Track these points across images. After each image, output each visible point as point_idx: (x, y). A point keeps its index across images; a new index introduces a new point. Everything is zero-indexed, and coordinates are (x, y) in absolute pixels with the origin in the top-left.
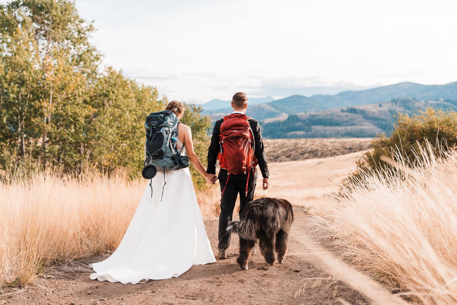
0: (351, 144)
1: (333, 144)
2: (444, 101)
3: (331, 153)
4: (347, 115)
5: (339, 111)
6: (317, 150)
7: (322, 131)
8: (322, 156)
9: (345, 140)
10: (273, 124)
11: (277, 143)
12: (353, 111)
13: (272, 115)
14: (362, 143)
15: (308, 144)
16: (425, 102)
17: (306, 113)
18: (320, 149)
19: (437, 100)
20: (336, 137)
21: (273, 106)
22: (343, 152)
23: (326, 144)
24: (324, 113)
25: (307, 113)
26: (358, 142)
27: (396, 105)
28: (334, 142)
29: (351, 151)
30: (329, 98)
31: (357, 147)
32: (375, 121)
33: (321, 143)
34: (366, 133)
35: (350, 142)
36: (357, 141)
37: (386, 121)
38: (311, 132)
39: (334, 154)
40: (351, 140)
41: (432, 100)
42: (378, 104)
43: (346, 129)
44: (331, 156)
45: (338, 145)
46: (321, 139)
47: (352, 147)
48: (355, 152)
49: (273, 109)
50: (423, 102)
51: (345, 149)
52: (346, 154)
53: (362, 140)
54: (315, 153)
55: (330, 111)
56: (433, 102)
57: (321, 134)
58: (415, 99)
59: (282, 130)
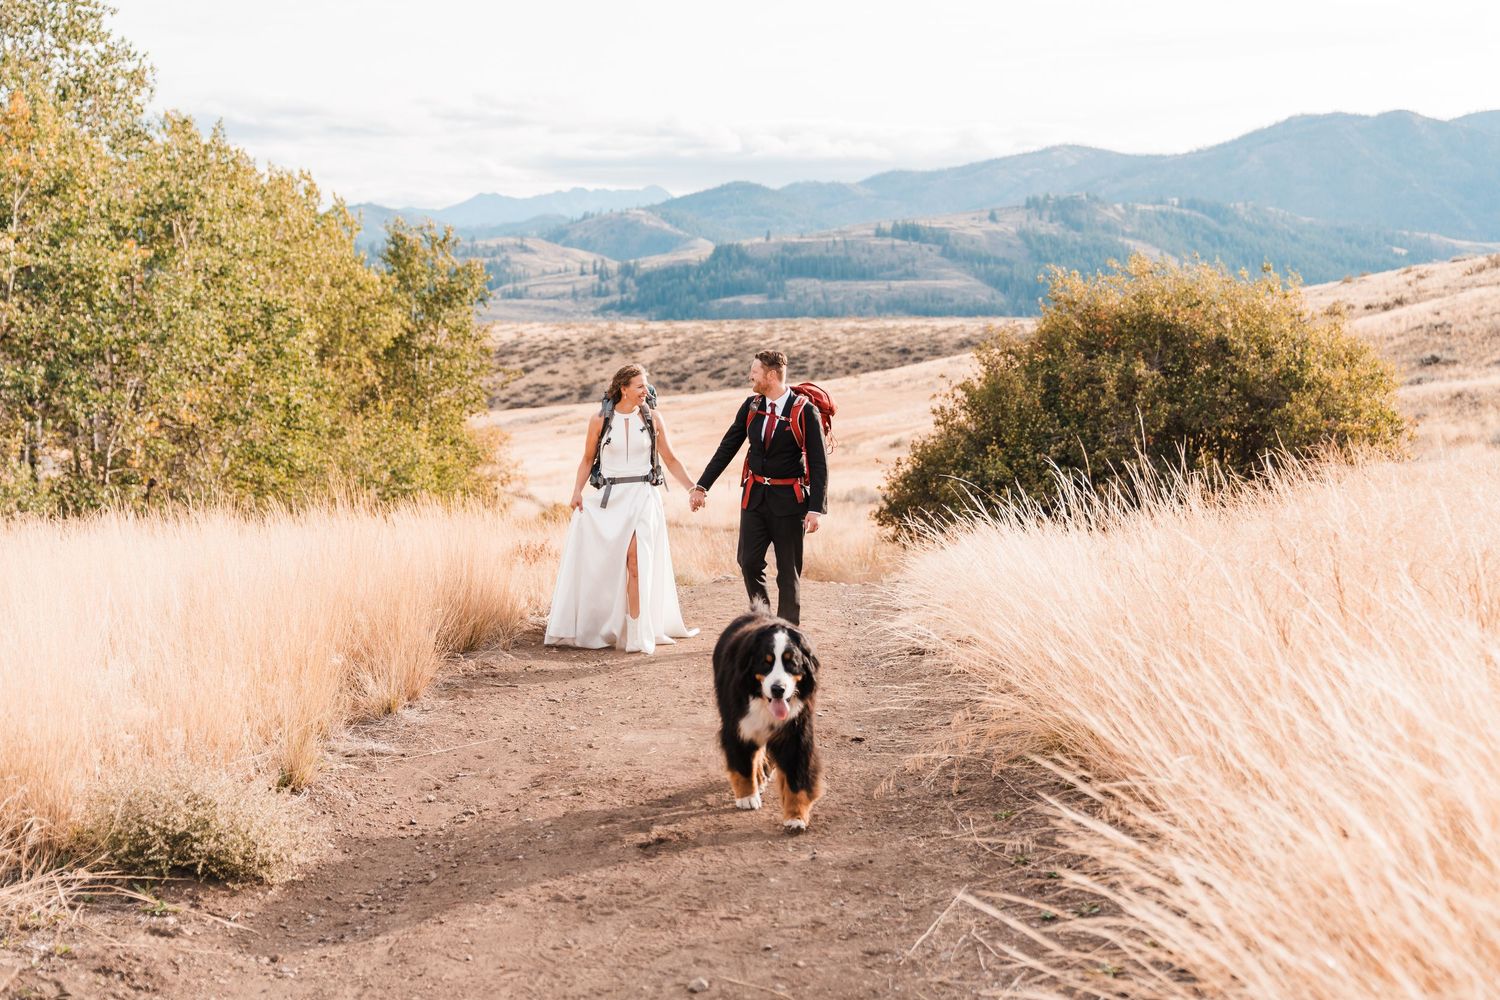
0: (905, 337)
1: (853, 337)
2: (1180, 206)
3: (846, 364)
4: (893, 247)
5: (871, 232)
6: (804, 355)
7: (819, 296)
8: (820, 374)
9: (890, 324)
10: (668, 273)
11: (683, 333)
12: (910, 232)
13: (665, 243)
14: (939, 333)
15: (776, 337)
16: (1125, 207)
17: (768, 238)
18: (814, 352)
19: (1161, 202)
20: (861, 315)
21: (667, 218)
22: (883, 361)
23: (832, 337)
24: (824, 240)
25: (773, 240)
26: (927, 331)
27: (1040, 218)
28: (856, 331)
29: (906, 359)
30: (835, 194)
31: (923, 346)
32: (977, 265)
33: (816, 334)
34: (951, 300)
35: (903, 331)
36: (922, 327)
37: (1009, 263)
38: (785, 298)
39: (856, 365)
40: (906, 323)
41: (1146, 203)
42: (988, 214)
43: (890, 289)
44: (848, 373)
45: (869, 340)
46: (816, 321)
47: (908, 347)
48: (918, 360)
49: (667, 226)
50: (1119, 206)
51: (890, 350)
52: (891, 368)
53: (941, 323)
54: (798, 364)
55: (840, 233)
56: (1150, 208)
57: (816, 303)
58: (1096, 199)
59: (694, 291)
